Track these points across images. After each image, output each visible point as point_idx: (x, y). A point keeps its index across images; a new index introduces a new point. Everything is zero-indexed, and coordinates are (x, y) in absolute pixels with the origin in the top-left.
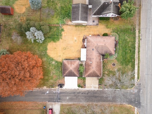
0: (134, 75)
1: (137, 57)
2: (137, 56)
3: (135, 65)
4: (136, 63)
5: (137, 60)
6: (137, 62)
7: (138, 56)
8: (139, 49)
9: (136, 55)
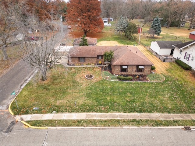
0: (54, 112)
1: (117, 117)
2: (120, 116)
3: (87, 114)
4: (95, 115)
5: (106, 117)
6: (97, 118)
7: (119, 119)
8: (146, 122)
9: (122, 114)
